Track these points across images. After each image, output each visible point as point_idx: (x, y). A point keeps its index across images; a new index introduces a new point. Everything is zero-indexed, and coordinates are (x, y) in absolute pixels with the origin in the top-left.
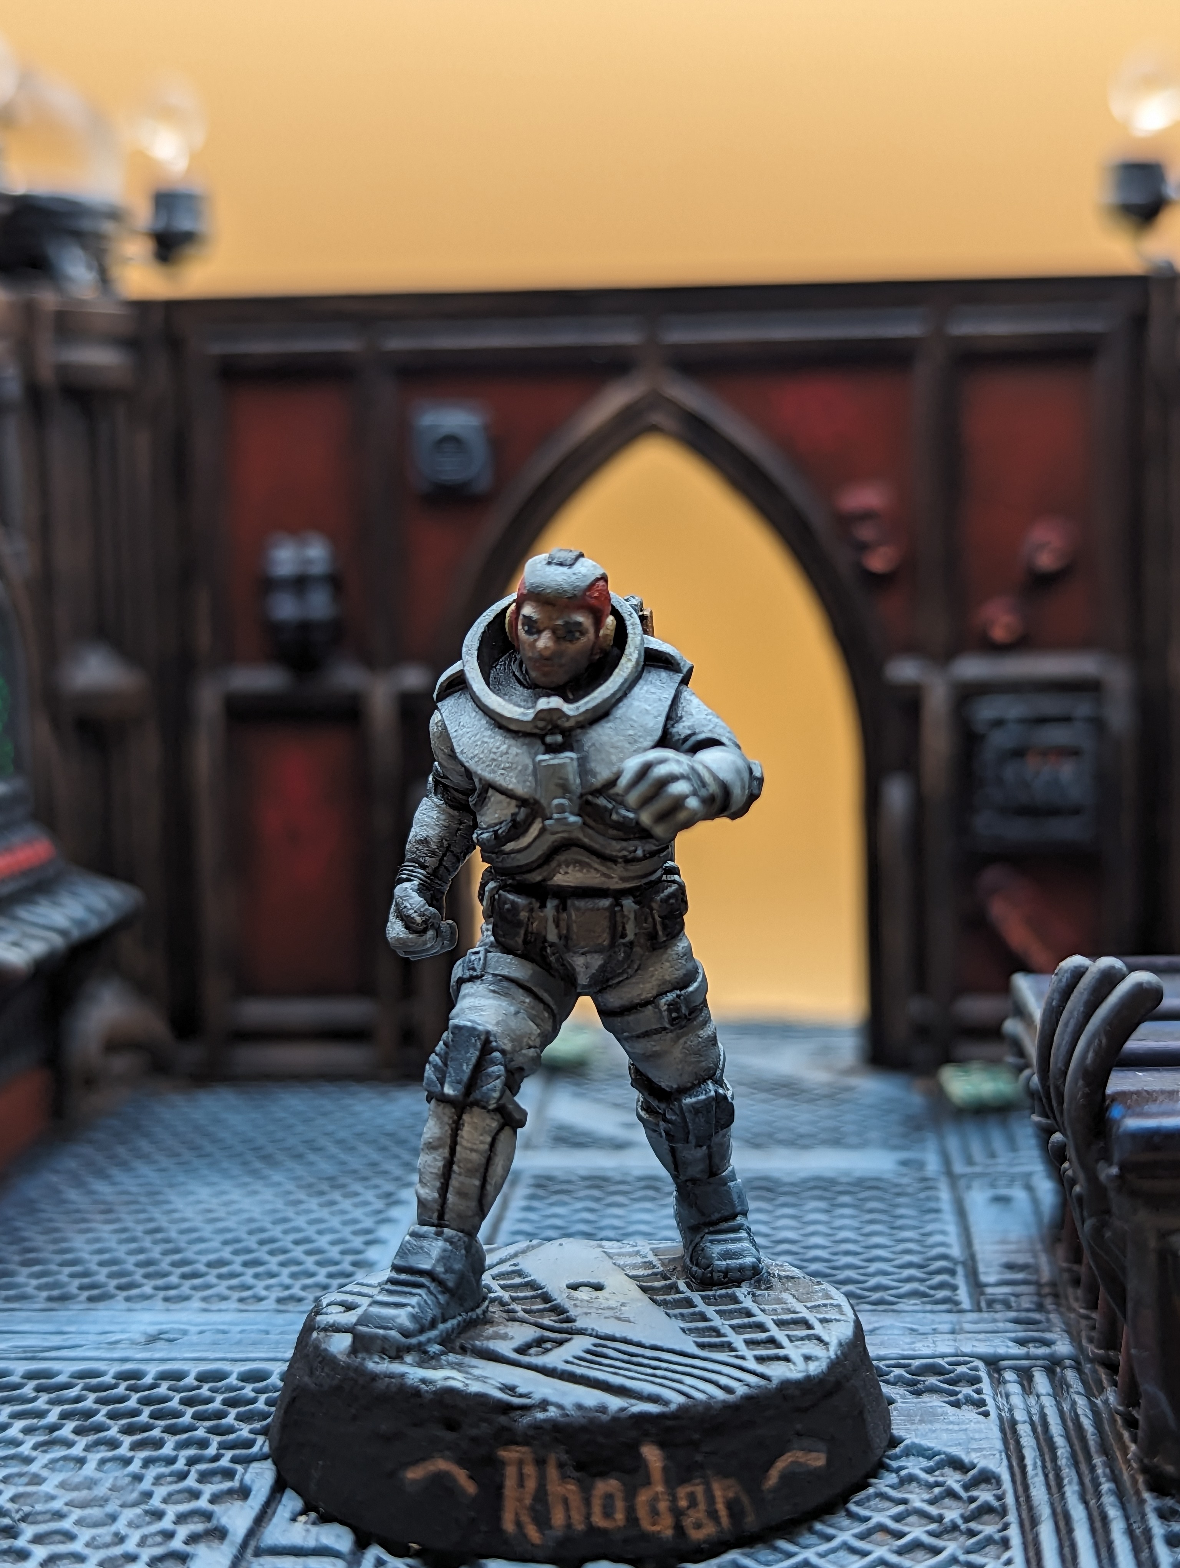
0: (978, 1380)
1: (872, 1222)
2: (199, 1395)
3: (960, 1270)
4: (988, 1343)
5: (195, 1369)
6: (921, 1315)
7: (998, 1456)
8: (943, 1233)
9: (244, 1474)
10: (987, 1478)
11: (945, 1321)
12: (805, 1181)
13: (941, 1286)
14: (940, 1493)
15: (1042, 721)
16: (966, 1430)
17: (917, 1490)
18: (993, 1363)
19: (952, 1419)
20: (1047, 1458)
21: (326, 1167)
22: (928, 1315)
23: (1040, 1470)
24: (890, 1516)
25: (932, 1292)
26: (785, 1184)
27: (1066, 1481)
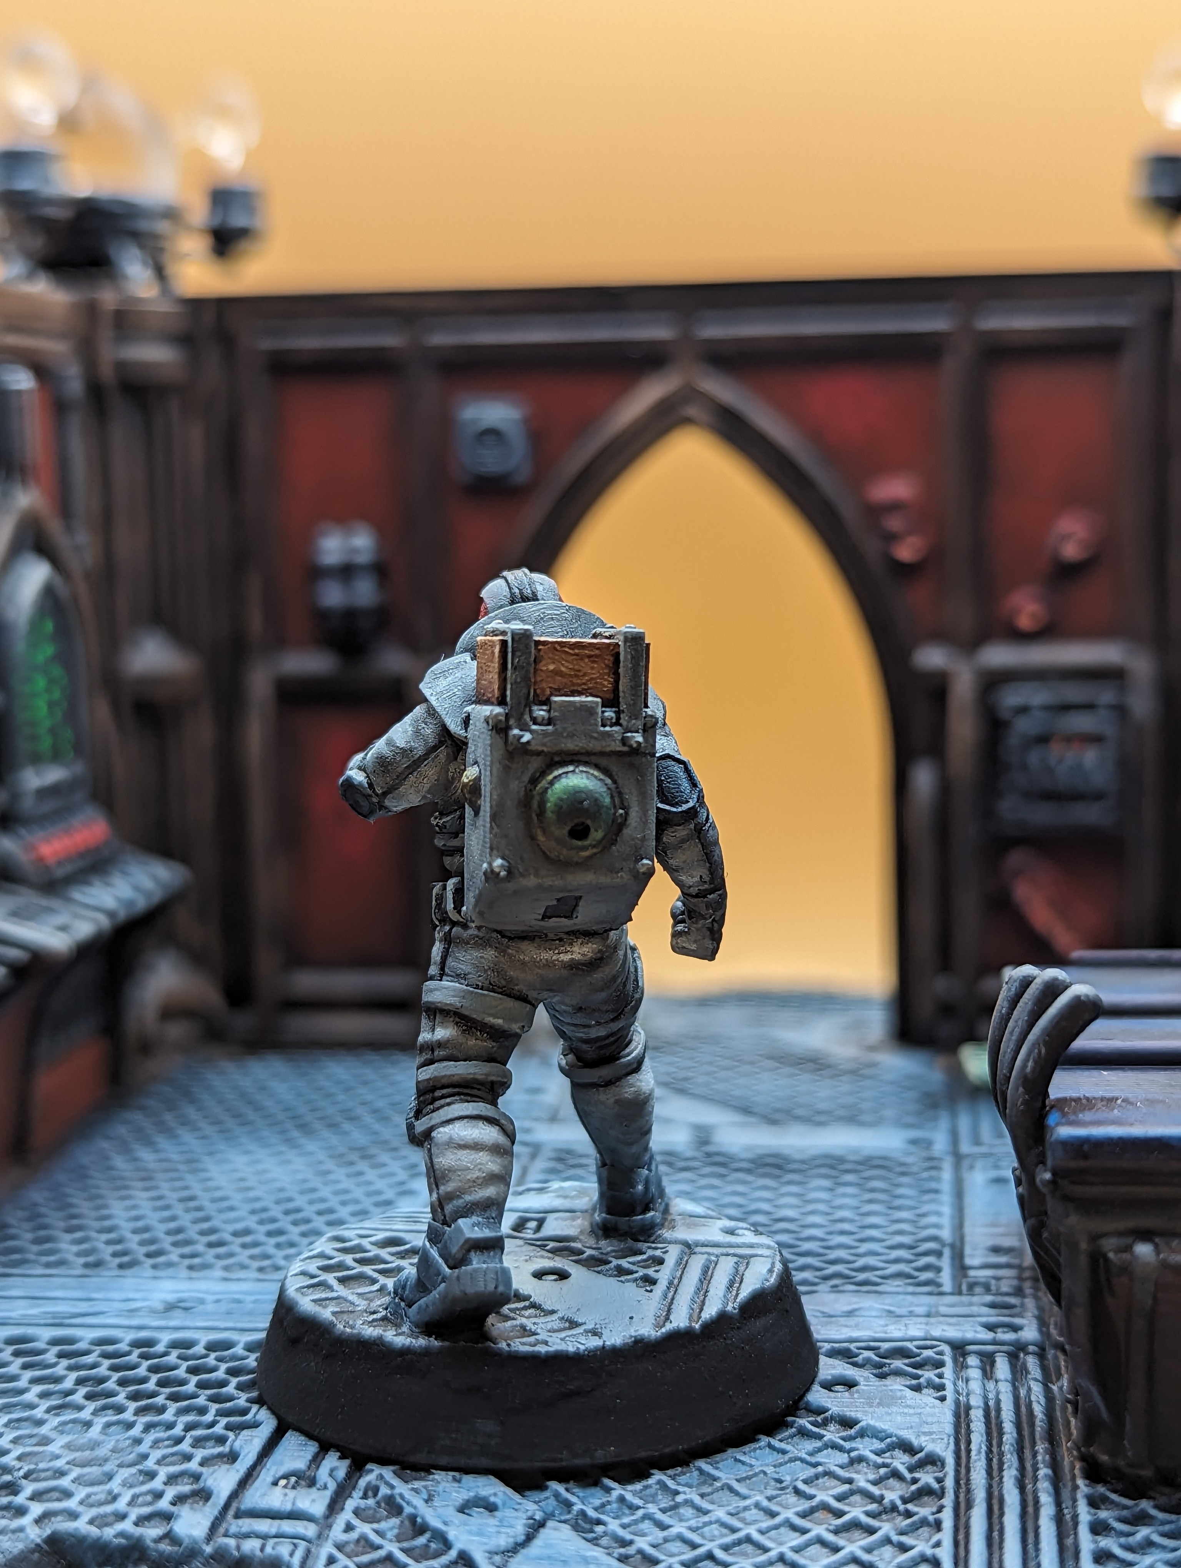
0: (940, 1364)
1: (870, 1201)
2: (204, 1365)
3: (947, 1252)
4: (958, 1328)
5: (204, 1338)
6: (901, 1297)
7: (946, 1440)
8: (938, 1214)
9: (234, 1441)
10: (933, 1460)
11: (923, 1303)
12: (815, 1158)
13: (927, 1268)
14: (886, 1474)
15: (1066, 708)
16: (920, 1414)
17: (865, 1470)
18: (960, 1349)
19: (909, 1402)
20: (994, 1442)
21: (359, 1137)
22: (909, 1298)
23: (983, 1455)
24: (832, 1496)
25: (916, 1274)
26: (795, 1161)
27: (1005, 1466)
